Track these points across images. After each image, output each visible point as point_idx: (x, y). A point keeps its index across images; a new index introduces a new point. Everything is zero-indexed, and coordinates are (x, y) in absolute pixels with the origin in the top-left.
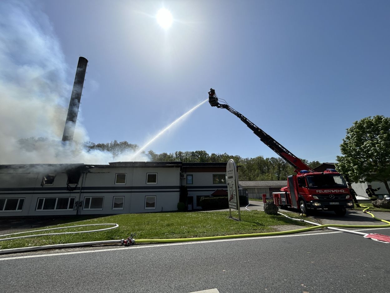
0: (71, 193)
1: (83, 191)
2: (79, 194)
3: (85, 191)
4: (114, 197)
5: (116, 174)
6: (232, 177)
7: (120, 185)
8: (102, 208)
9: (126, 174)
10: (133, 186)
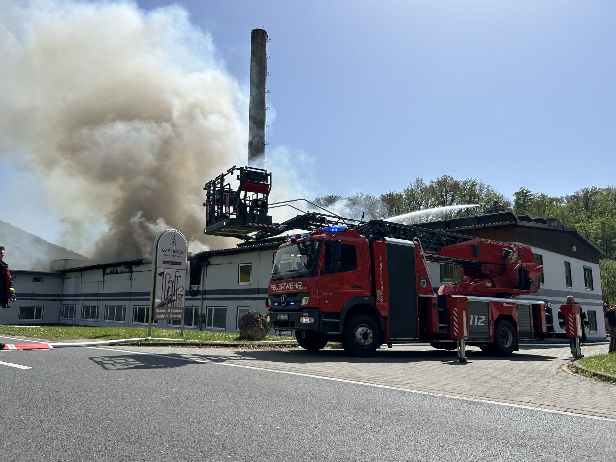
0: (193, 300)
1: (204, 297)
2: (200, 302)
3: (208, 296)
4: (237, 307)
5: (239, 264)
6: (179, 264)
7: (244, 285)
8: (225, 327)
9: (250, 264)
10: (260, 287)
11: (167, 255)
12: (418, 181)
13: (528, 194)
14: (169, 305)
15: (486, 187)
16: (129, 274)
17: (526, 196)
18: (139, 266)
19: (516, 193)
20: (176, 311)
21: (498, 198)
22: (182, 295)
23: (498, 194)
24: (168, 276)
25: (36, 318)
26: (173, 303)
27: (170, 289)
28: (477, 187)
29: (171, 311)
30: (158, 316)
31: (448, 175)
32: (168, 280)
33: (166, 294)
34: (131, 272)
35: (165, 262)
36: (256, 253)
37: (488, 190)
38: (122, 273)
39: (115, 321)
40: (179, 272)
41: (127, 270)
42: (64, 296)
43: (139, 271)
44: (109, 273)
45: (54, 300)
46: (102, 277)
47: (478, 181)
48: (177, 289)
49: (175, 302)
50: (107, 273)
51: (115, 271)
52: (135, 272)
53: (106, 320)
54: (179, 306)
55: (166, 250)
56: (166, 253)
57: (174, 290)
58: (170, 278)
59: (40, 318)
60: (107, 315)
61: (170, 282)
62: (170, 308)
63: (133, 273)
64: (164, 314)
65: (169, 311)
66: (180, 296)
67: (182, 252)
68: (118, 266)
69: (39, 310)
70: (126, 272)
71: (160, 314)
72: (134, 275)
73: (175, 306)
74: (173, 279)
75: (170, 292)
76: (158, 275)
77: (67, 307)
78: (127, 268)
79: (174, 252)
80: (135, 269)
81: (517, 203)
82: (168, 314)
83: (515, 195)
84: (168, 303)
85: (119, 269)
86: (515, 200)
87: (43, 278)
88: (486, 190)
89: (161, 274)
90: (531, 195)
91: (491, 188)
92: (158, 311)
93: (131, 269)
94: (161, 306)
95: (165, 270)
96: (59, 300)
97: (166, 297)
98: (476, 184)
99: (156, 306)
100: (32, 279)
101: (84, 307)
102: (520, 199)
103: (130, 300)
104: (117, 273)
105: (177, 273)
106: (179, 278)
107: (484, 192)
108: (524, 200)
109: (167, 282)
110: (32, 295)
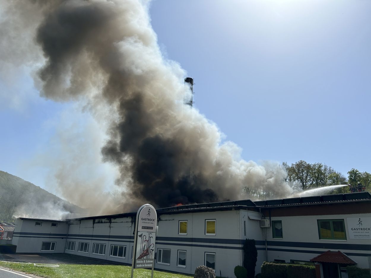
4: (178, 250)
5: (179, 221)
6: (152, 228)
7: (183, 235)
8: (170, 263)
9: (187, 221)
10: (193, 237)
11: (144, 222)
12: (284, 164)
13: (357, 172)
14: (145, 257)
15: (328, 168)
16: (109, 224)
17: (356, 174)
18: (115, 219)
19: (349, 172)
20: (149, 262)
21: (337, 175)
22: (153, 250)
23: (336, 172)
24: (145, 237)
25: (51, 250)
26: (147, 256)
27: (146, 246)
28: (323, 168)
29: (146, 262)
30: (137, 266)
31: (303, 160)
32: (144, 239)
33: (143, 250)
34: (110, 222)
35: (144, 228)
36: (190, 214)
37: (330, 170)
38: (105, 222)
39: (98, 254)
40: (151, 234)
41: (108, 221)
42: (69, 235)
43: (116, 222)
44: (97, 222)
45: (62, 238)
46: (92, 225)
47: (323, 164)
48: (150, 246)
49: (148, 255)
50: (95, 222)
51: (101, 221)
52: (113, 222)
53: (93, 253)
54: (151, 258)
55: (144, 219)
56: (144, 221)
57: (148, 247)
58: (146, 239)
59: (54, 250)
60: (94, 250)
61: (146, 241)
62: (145, 260)
63: (112, 223)
64: (142, 264)
65: (144, 262)
66: (152, 251)
67: (154, 220)
68: (103, 218)
69: (53, 244)
70: (107, 222)
71: (139, 264)
72: (112, 225)
73: (148, 258)
74: (147, 239)
75: (145, 249)
76: (138, 237)
77: (70, 243)
78: (108, 220)
79: (149, 220)
80: (113, 220)
81: (351, 179)
82: (144, 264)
83: (348, 174)
84: (144, 256)
85: (103, 220)
86: (349, 177)
87: (57, 224)
88: (328, 170)
89: (140, 236)
90: (359, 173)
91: (331, 169)
92: (137, 262)
93: (111, 220)
94: (140, 258)
95: (142, 233)
96: (65, 238)
97: (143, 252)
98: (322, 166)
99: (136, 258)
100: (51, 224)
101: (80, 243)
102: (352, 176)
103: (109, 240)
104: (102, 222)
105: (150, 234)
106: (151, 238)
107: (327, 171)
108: (355, 177)
109: (144, 241)
110: (50, 234)
